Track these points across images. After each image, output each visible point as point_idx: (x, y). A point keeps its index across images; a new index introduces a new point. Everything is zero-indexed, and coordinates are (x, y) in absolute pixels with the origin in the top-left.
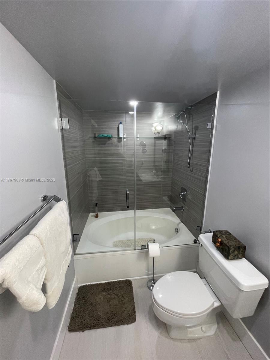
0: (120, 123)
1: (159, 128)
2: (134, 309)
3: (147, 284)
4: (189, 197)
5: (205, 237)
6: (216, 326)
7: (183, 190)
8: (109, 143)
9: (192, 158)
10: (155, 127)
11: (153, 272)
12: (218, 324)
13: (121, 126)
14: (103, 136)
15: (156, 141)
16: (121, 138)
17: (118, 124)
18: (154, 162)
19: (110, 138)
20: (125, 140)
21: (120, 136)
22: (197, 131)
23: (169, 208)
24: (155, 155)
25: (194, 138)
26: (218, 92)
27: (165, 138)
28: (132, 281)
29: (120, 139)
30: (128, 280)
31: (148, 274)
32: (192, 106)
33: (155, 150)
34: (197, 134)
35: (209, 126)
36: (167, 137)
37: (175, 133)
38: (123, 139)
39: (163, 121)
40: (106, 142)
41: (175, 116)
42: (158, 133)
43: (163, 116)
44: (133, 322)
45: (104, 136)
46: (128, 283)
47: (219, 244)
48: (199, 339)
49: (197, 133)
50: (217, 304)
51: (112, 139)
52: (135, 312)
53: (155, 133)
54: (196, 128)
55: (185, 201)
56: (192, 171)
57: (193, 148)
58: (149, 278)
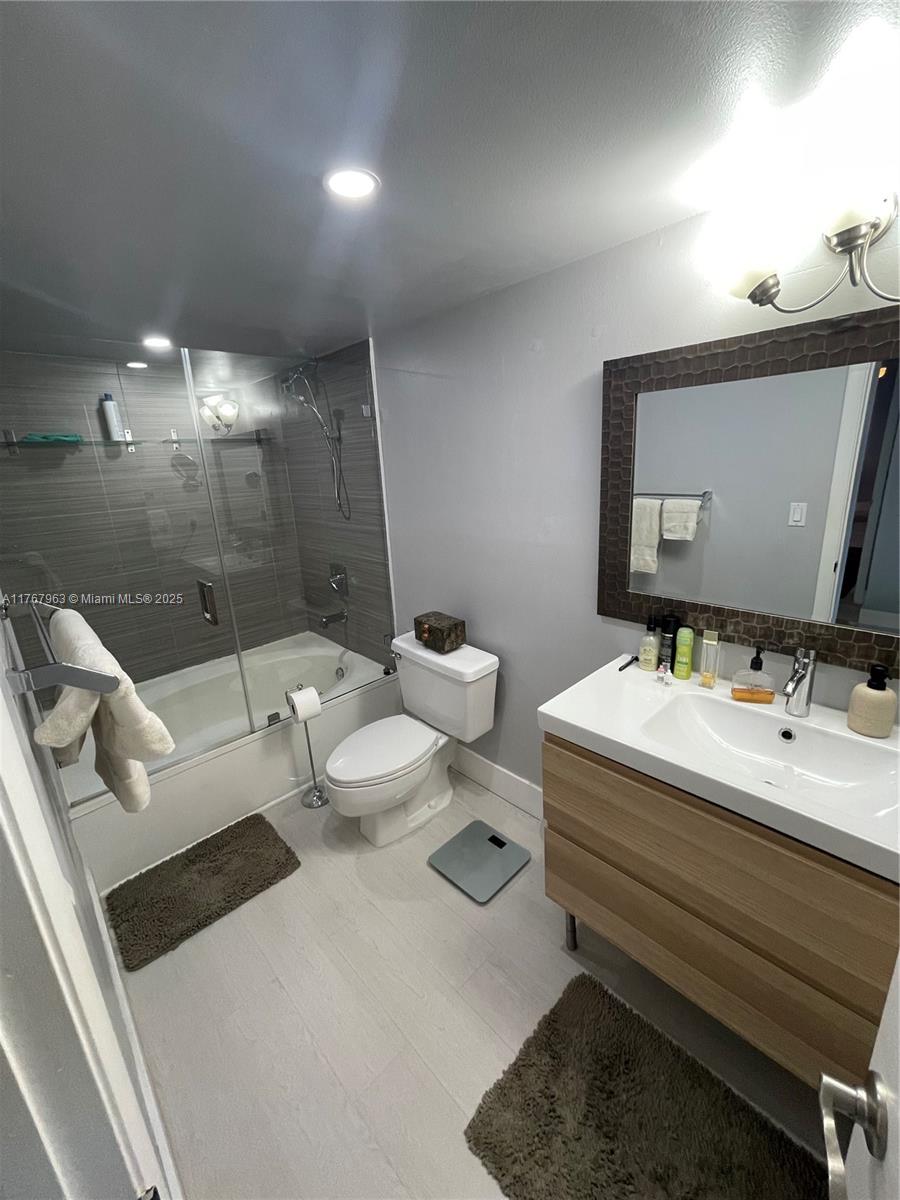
0: (108, 397)
1: (229, 412)
2: (288, 851)
3: (302, 802)
4: (353, 580)
5: (405, 640)
6: (451, 792)
7: (337, 569)
8: (71, 460)
9: (342, 486)
10: (216, 407)
11: (311, 772)
12: (454, 789)
13: (110, 406)
14: (44, 438)
15: (222, 452)
16: (118, 443)
17: (96, 401)
18: (227, 511)
19: (75, 445)
20: (132, 449)
21: (117, 436)
22: (341, 422)
23: (308, 632)
24: (223, 490)
25: (339, 439)
26: (371, 339)
27: (259, 441)
28: (264, 815)
29: (116, 448)
30: (256, 815)
31: (298, 785)
32: (316, 360)
33: (221, 475)
34: (345, 429)
35: (366, 410)
36: (261, 437)
37: (282, 421)
38: (123, 448)
39: (236, 390)
40: (64, 458)
41: (275, 377)
42: (228, 426)
43: (235, 377)
44: (296, 868)
45: (52, 439)
46: (256, 823)
47: (426, 635)
48: (429, 821)
49: (343, 426)
50: (443, 740)
51: (81, 447)
52: (293, 853)
53: (214, 426)
54: (339, 415)
55: (347, 594)
56: (349, 519)
57: (340, 462)
58: (301, 792)
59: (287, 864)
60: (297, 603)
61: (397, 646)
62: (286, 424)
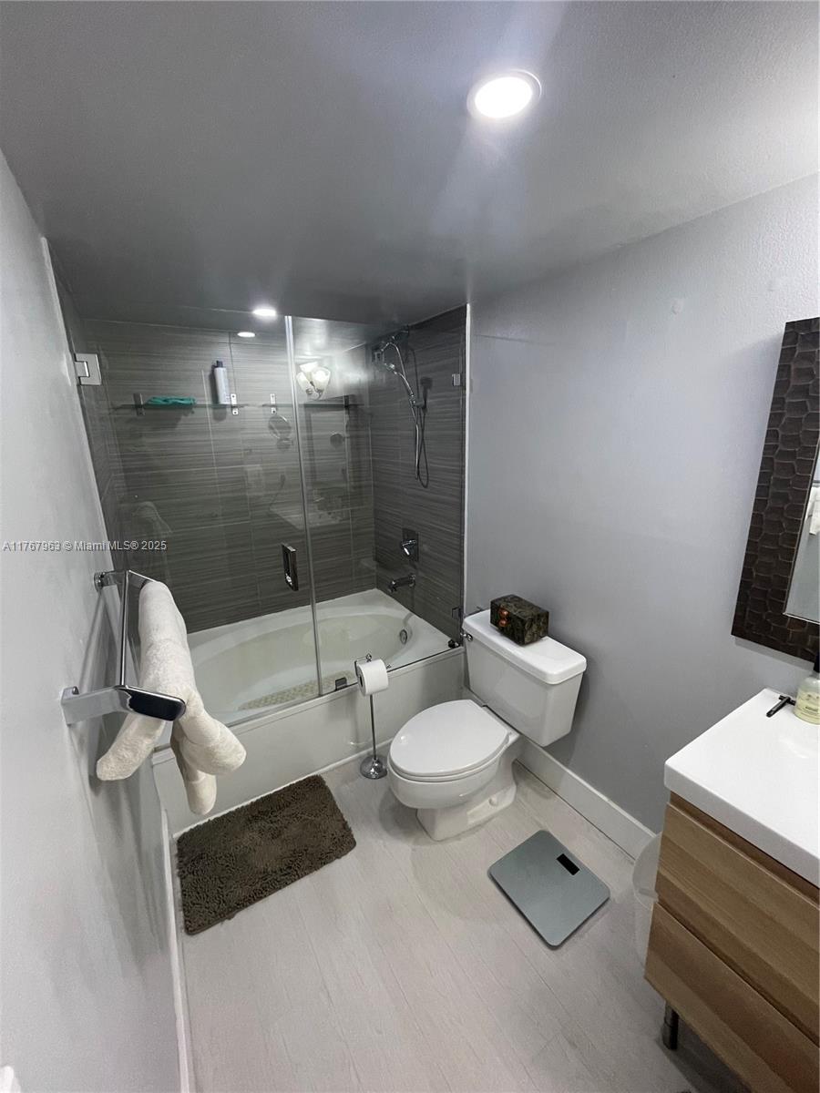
0: (219, 364)
1: (321, 378)
2: (345, 825)
3: (361, 769)
4: (425, 548)
5: (478, 621)
6: (514, 787)
7: (409, 534)
8: (185, 419)
9: (423, 454)
10: (310, 374)
11: (372, 738)
12: (517, 784)
13: (220, 372)
14: (165, 401)
15: (312, 415)
16: (225, 406)
17: (209, 368)
18: (313, 472)
19: (189, 407)
20: (236, 411)
21: (223, 400)
22: (429, 391)
23: (375, 590)
24: (311, 452)
25: (424, 408)
26: (468, 306)
27: (347, 407)
28: (323, 776)
29: (221, 411)
30: (313, 777)
31: (358, 749)
32: (409, 328)
33: (310, 438)
34: (431, 398)
35: (456, 379)
36: (349, 403)
37: (369, 389)
38: (228, 410)
39: (330, 357)
40: (179, 419)
41: (366, 346)
42: (320, 391)
43: (329, 346)
44: (351, 849)
45: (170, 402)
46: (315, 784)
47: (504, 622)
48: (490, 819)
49: (429, 396)
50: (513, 737)
51: (194, 409)
52: (350, 830)
53: (307, 391)
54: (427, 383)
55: (417, 561)
56: (426, 487)
57: (423, 430)
58: (360, 757)
59: (343, 843)
60: (368, 563)
61: (468, 626)
62: (373, 390)
